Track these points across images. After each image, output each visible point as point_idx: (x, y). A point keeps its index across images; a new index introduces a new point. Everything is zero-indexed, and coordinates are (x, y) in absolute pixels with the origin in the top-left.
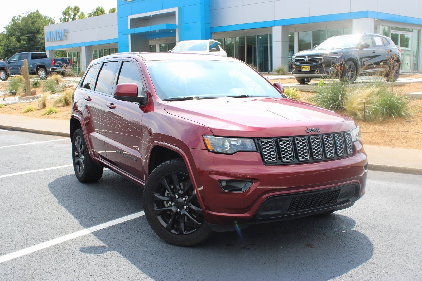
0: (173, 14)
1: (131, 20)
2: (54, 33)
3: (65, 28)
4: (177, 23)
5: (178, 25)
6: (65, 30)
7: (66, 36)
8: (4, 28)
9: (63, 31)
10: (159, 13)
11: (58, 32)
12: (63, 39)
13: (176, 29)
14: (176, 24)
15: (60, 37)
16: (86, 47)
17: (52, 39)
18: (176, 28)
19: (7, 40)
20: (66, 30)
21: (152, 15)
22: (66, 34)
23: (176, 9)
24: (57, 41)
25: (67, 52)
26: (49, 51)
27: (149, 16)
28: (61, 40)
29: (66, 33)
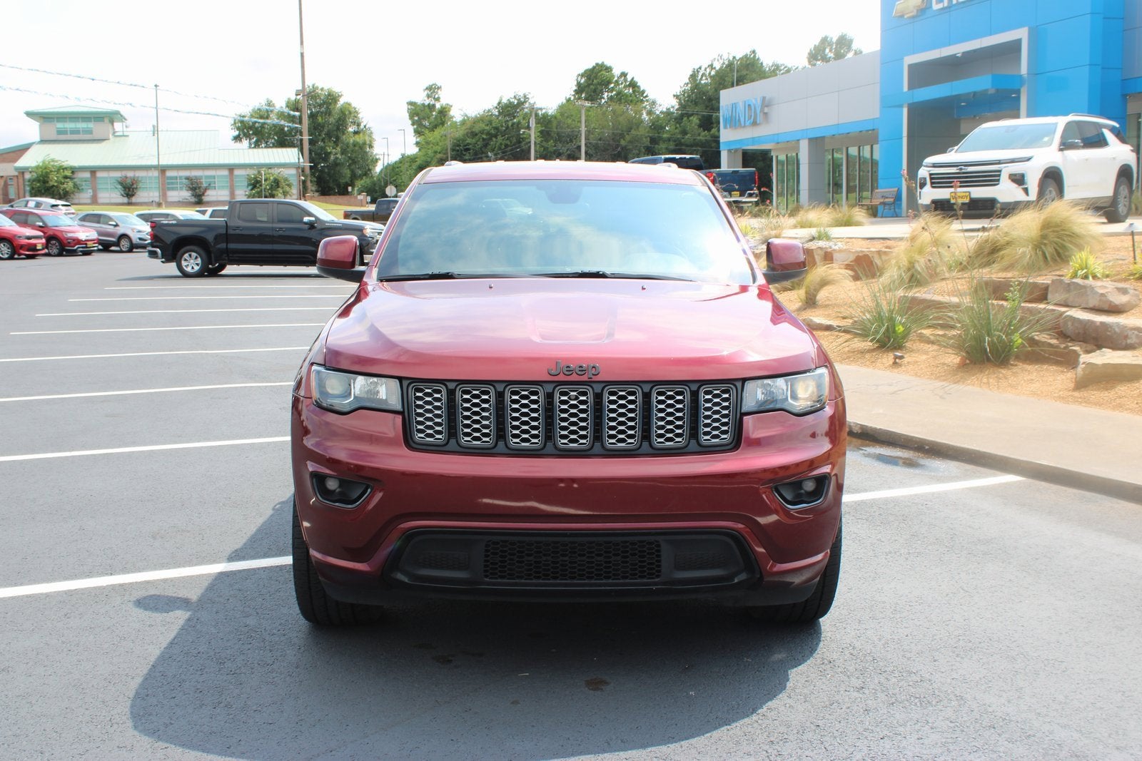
0: (1014, 47)
1: (910, 66)
2: (741, 107)
3: (765, 95)
4: (1024, 70)
5: (1026, 76)
6: (764, 98)
7: (766, 114)
8: (674, 96)
9: (759, 102)
10: (979, 47)
11: (749, 105)
12: (758, 122)
13: (1022, 90)
14: (1021, 76)
15: (753, 117)
16: (811, 140)
17: (734, 123)
18: (1022, 84)
19: (678, 125)
20: (767, 98)
21: (963, 53)
22: (766, 110)
23: (1022, 34)
24: (745, 126)
25: (773, 154)
26: (729, 151)
27: (954, 56)
28: (755, 124)
29: (767, 106)
